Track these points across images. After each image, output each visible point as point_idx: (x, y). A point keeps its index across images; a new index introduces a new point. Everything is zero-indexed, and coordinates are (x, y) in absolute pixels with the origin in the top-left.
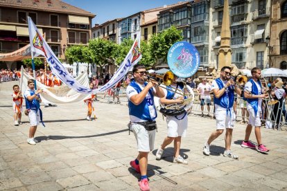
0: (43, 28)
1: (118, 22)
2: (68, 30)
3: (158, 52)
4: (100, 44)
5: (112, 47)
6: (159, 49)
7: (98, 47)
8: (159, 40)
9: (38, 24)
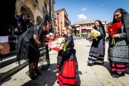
0: (93, 27)
9: (91, 26)
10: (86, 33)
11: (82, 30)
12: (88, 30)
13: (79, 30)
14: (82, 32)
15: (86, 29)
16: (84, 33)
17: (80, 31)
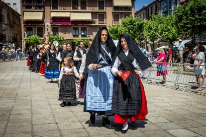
0: (92, 13)
1: (160, 2)
2: (113, 13)
3: (182, 24)
4: (131, 22)
5: (142, 24)
6: (183, 21)
7: (129, 25)
8: (183, 12)
9: (88, 9)
10: (69, 36)
11: (55, 19)
12: (76, 22)
13: (42, 22)
14: (55, 30)
15: (68, 19)
16: (61, 35)
17: (48, 23)
